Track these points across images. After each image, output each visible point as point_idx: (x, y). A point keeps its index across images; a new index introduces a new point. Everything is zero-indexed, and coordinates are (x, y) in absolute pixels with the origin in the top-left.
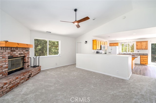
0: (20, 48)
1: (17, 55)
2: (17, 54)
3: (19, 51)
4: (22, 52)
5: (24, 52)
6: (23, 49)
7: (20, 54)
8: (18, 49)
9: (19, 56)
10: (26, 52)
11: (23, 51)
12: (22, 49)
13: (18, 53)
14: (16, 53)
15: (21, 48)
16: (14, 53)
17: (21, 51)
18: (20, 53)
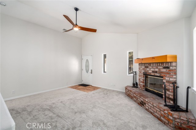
0: (153, 64)
1: (150, 73)
2: (150, 71)
3: (152, 68)
4: (157, 70)
5: (160, 69)
6: (159, 65)
7: (153, 72)
8: (152, 65)
9: (152, 74)
10: (164, 70)
11: (158, 68)
12: (157, 65)
13: (151, 69)
14: (149, 69)
15: (155, 64)
16: (148, 69)
17: (155, 67)
18: (154, 70)
